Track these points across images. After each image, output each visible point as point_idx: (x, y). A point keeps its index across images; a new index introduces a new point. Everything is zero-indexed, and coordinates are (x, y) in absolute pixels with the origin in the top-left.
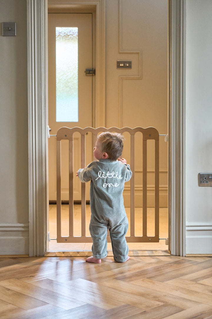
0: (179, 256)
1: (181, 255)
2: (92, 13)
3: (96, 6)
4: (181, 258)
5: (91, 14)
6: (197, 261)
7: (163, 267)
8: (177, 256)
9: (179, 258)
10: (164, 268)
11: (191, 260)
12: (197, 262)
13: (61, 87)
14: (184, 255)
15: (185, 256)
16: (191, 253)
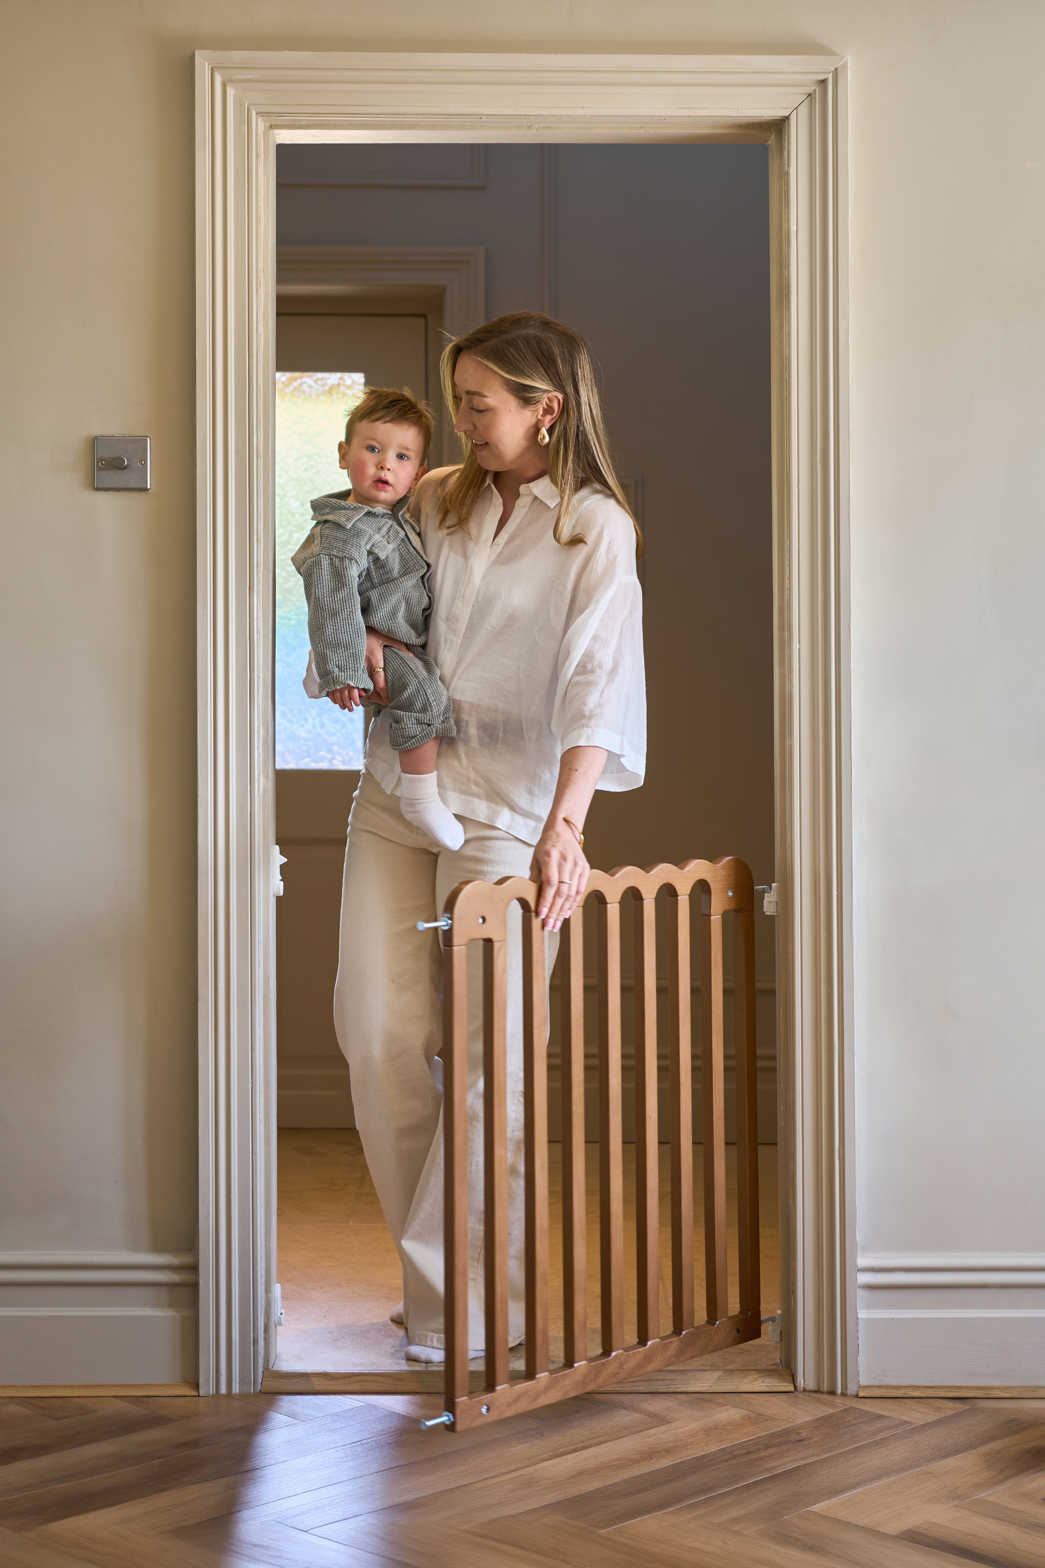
0: (832, 1393)
1: (839, 1391)
2: (424, 316)
3: (444, 289)
4: (841, 1404)
5: (421, 321)
6: (905, 1418)
7: (767, 1446)
8: (823, 1392)
9: (831, 1405)
10: (772, 1451)
11: (883, 1413)
12: (906, 1422)
13: (293, 622)
14: (852, 1389)
15: (857, 1396)
16: (881, 1383)
